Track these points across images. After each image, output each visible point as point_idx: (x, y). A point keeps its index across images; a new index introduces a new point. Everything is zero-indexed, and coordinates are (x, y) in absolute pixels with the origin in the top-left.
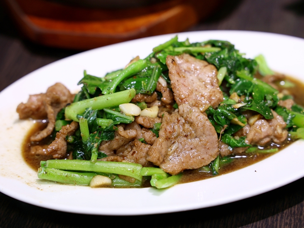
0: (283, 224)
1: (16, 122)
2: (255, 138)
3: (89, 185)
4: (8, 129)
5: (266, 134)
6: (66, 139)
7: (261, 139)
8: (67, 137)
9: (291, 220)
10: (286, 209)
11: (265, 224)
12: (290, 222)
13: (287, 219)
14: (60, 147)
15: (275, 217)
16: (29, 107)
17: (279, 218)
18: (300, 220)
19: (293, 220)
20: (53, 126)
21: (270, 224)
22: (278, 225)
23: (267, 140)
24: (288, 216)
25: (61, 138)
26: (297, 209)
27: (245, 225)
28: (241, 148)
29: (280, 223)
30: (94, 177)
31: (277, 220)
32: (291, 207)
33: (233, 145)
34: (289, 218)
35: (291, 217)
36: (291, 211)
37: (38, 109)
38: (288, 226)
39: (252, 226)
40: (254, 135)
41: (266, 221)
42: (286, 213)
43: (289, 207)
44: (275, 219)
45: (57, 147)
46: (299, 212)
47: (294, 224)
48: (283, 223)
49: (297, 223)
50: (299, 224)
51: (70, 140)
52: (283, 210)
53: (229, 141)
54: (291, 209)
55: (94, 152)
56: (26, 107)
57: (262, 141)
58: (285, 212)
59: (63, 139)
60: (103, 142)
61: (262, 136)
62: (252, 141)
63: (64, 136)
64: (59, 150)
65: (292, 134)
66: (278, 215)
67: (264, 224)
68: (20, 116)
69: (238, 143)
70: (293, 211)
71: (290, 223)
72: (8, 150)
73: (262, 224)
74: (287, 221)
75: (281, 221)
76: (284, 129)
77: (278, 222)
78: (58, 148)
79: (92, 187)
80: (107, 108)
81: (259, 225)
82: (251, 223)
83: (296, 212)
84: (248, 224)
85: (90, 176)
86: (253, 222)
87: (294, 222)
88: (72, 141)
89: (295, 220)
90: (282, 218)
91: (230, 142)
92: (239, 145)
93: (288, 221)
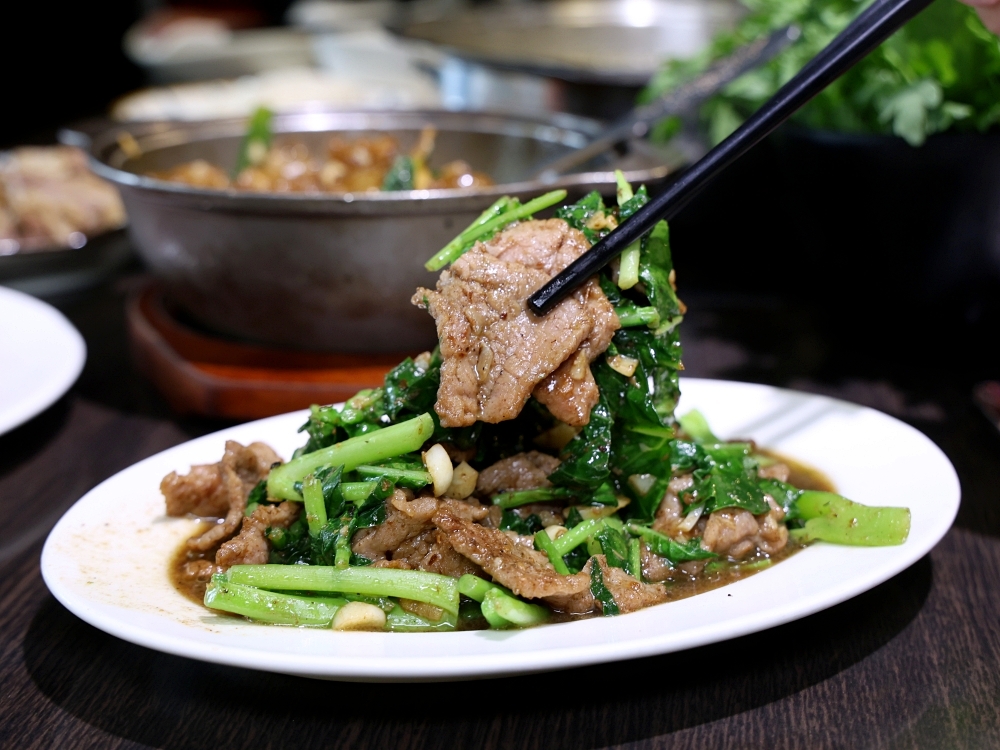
0: (803, 717)
1: (158, 520)
2: (721, 541)
3: (330, 626)
4: (140, 531)
5: (744, 532)
6: (266, 535)
7: (735, 543)
8: (269, 530)
9: (819, 709)
10: (802, 688)
11: (761, 718)
12: (818, 713)
13: (810, 706)
14: (250, 549)
15: (782, 704)
16: (190, 484)
17: (791, 705)
18: (841, 707)
19: (824, 708)
20: (240, 514)
21: (771, 717)
22: (793, 718)
23: (746, 546)
24: (811, 703)
25: (253, 529)
26: (830, 688)
27: (714, 720)
28: (695, 562)
29: (796, 715)
30: (341, 606)
31: (787, 709)
32: (815, 684)
33: (677, 557)
34: (815, 704)
35: (818, 702)
36: (816, 692)
37: (210, 492)
38: (815, 720)
39: (732, 721)
40: (720, 532)
41: (762, 712)
42: (805, 697)
43: (809, 685)
44: (782, 708)
45: (243, 548)
46: (836, 694)
47: (830, 717)
48: (803, 713)
49: (835, 714)
50: (840, 715)
51: (276, 534)
52: (796, 691)
53: (665, 547)
54: (815, 689)
55: (340, 547)
56: (182, 484)
57: (735, 547)
58: (802, 693)
59: (259, 534)
60: (360, 534)
61: (737, 536)
62: (715, 546)
63: (263, 527)
64: (247, 555)
65: (797, 533)
66: (789, 700)
67: (758, 718)
68: (169, 504)
69: (688, 549)
70: (820, 693)
71: (819, 715)
72: (138, 568)
73: (754, 718)
74: (812, 711)
75: (796, 711)
76: (780, 522)
77: (792, 712)
78: (246, 551)
79: (337, 630)
80: (363, 464)
81: (748, 719)
82: (727, 717)
83: (828, 693)
84: (721, 717)
85: (334, 605)
86: (732, 714)
87: (829, 712)
88: (281, 537)
89: (828, 708)
90: (797, 704)
91: (668, 550)
92: (691, 554)
93: (814, 710)
